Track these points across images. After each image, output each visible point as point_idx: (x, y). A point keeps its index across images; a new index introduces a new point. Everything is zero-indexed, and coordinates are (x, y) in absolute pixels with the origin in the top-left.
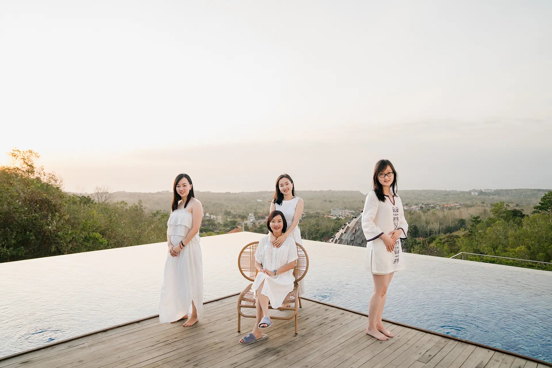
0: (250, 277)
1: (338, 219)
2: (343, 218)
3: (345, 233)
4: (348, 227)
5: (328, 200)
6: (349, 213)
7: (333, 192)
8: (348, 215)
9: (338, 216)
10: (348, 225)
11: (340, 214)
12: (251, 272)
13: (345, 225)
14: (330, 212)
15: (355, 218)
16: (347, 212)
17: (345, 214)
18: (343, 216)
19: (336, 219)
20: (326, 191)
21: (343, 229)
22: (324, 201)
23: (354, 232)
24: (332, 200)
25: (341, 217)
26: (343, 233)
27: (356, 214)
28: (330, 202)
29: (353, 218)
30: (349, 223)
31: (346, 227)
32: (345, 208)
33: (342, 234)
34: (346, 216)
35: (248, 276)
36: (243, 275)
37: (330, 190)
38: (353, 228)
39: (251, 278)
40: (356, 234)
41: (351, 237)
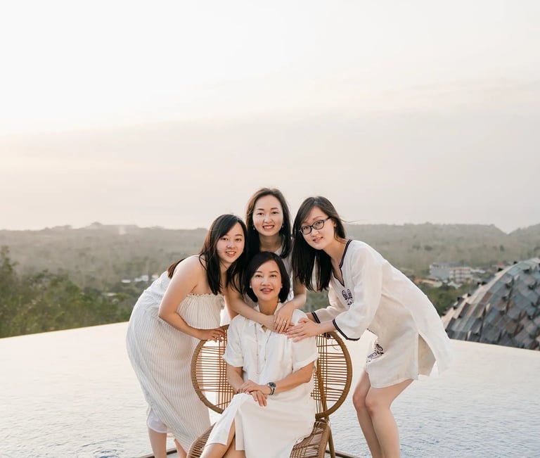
0: (219, 405)
1: (446, 288)
2: (457, 286)
3: (460, 317)
4: (467, 305)
5: (422, 245)
6: (472, 273)
7: (435, 227)
8: (468, 279)
9: (446, 281)
10: (467, 300)
11: (451, 277)
12: (221, 393)
13: (460, 300)
14: (427, 272)
15: (484, 283)
16: (468, 273)
17: (462, 276)
18: (458, 280)
19: (441, 288)
20: (420, 225)
21: (455, 308)
22: (414, 247)
23: (480, 315)
24: (431, 244)
25: (452, 284)
26: (456, 317)
27: (487, 276)
28: (428, 248)
29: (479, 284)
30: (469, 295)
31: (463, 304)
32: (462, 263)
33: (453, 320)
34: (463, 280)
35: (214, 402)
36: (203, 399)
37: (427, 223)
38: (480, 306)
39: (220, 407)
40: (485, 320)
41: (474, 327)
